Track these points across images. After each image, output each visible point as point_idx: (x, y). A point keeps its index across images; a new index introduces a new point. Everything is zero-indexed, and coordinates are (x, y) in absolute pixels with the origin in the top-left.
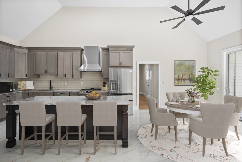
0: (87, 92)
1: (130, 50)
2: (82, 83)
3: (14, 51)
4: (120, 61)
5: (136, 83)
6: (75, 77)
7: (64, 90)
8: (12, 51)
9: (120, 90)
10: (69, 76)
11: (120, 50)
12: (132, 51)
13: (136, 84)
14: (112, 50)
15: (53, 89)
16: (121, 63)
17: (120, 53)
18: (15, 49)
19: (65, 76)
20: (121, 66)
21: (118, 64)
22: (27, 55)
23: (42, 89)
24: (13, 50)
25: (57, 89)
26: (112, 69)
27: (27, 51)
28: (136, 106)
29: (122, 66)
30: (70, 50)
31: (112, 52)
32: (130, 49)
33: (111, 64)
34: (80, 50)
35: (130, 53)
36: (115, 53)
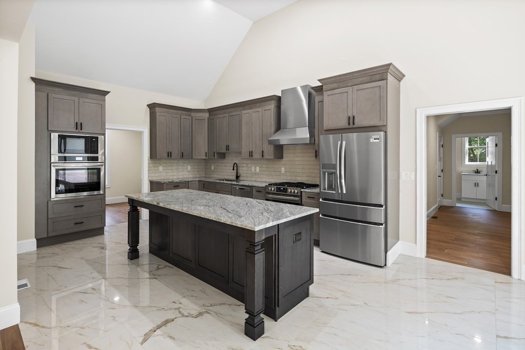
0: (279, 190)
1: (378, 79)
2: (283, 170)
3: (190, 118)
4: (350, 115)
5: (413, 174)
6: (266, 156)
7: (255, 181)
8: (187, 117)
9: (345, 192)
10: (257, 155)
11: (349, 84)
12: (383, 80)
13: (413, 178)
14: (329, 89)
15: (241, 178)
16: (351, 120)
17: (350, 92)
18: (193, 114)
19: (251, 154)
20: (351, 126)
21: (343, 123)
22: (206, 121)
23: (227, 177)
24: (190, 116)
25: (245, 179)
26: (331, 136)
27: (207, 115)
28: (415, 245)
29: (354, 126)
30: (258, 104)
31: (329, 93)
32: (377, 76)
33: (328, 123)
34: (274, 100)
35: (379, 88)
36: (337, 95)
